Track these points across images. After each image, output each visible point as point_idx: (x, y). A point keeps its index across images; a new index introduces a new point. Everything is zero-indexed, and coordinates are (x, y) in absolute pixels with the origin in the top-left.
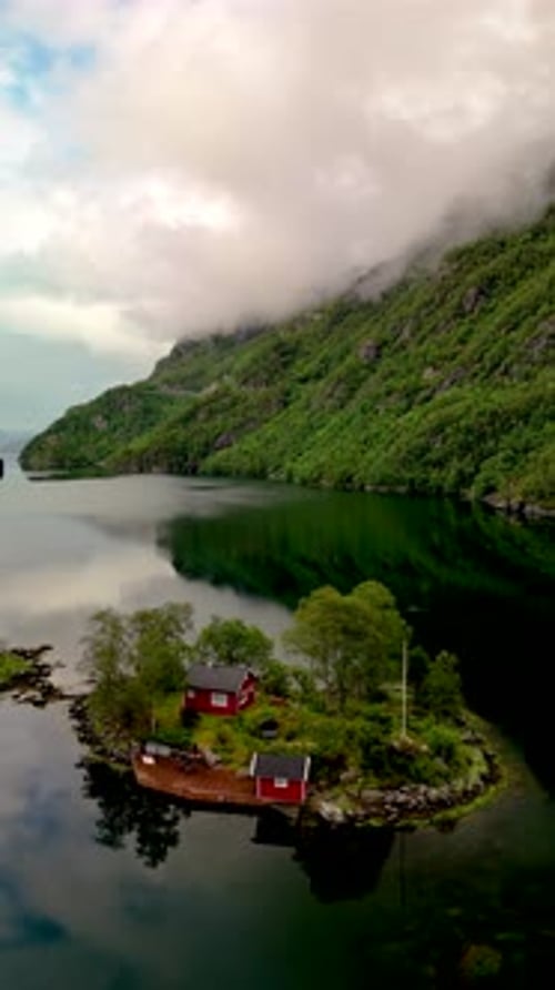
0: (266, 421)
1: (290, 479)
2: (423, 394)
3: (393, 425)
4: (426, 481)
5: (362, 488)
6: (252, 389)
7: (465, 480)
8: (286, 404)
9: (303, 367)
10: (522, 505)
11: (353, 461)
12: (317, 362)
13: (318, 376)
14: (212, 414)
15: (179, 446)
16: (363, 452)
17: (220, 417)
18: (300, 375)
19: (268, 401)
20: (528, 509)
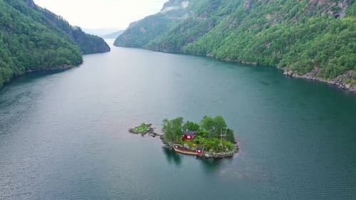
0: (207, 32)
1: (214, 57)
2: (266, 24)
3: (253, 38)
4: (263, 61)
5: (241, 62)
6: (201, 19)
7: (277, 61)
8: (214, 26)
9: (221, 10)
10: (292, 74)
11: (238, 52)
12: (226, 7)
13: (228, 13)
14: (185, 29)
15: (173, 41)
16: (242, 48)
17: (189, 30)
18: (220, 13)
19: (207, 23)
20: (294, 75)
